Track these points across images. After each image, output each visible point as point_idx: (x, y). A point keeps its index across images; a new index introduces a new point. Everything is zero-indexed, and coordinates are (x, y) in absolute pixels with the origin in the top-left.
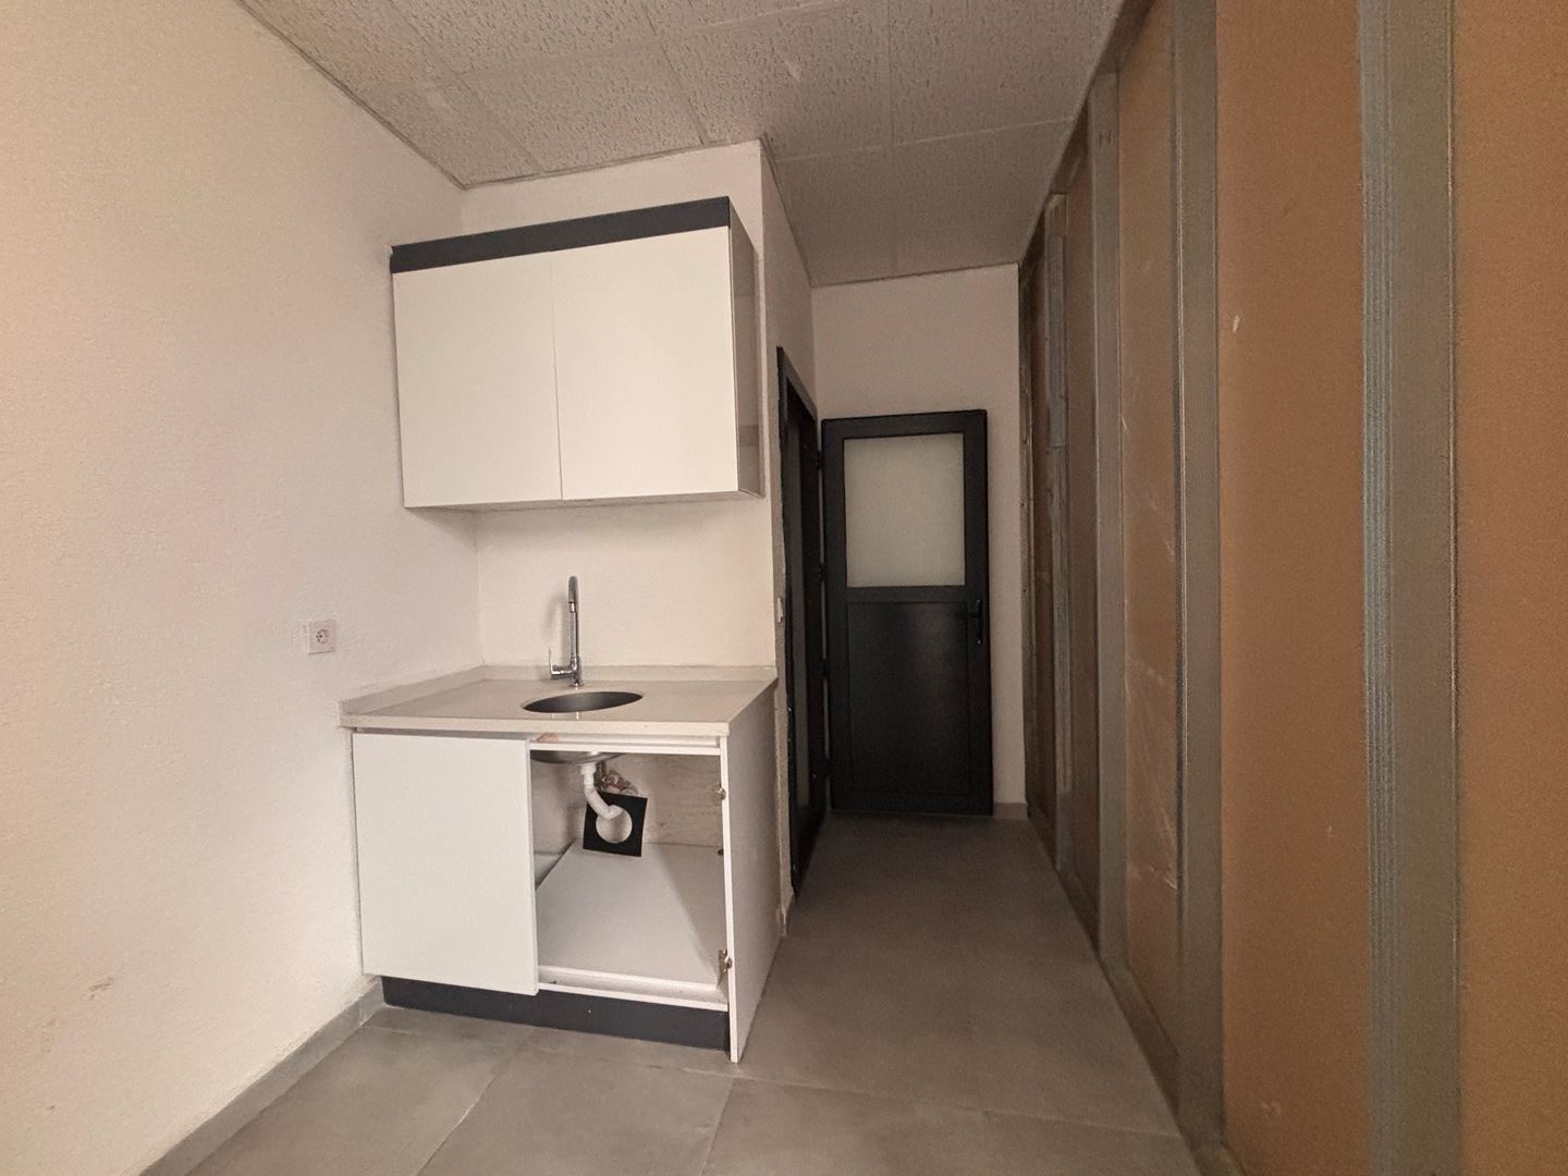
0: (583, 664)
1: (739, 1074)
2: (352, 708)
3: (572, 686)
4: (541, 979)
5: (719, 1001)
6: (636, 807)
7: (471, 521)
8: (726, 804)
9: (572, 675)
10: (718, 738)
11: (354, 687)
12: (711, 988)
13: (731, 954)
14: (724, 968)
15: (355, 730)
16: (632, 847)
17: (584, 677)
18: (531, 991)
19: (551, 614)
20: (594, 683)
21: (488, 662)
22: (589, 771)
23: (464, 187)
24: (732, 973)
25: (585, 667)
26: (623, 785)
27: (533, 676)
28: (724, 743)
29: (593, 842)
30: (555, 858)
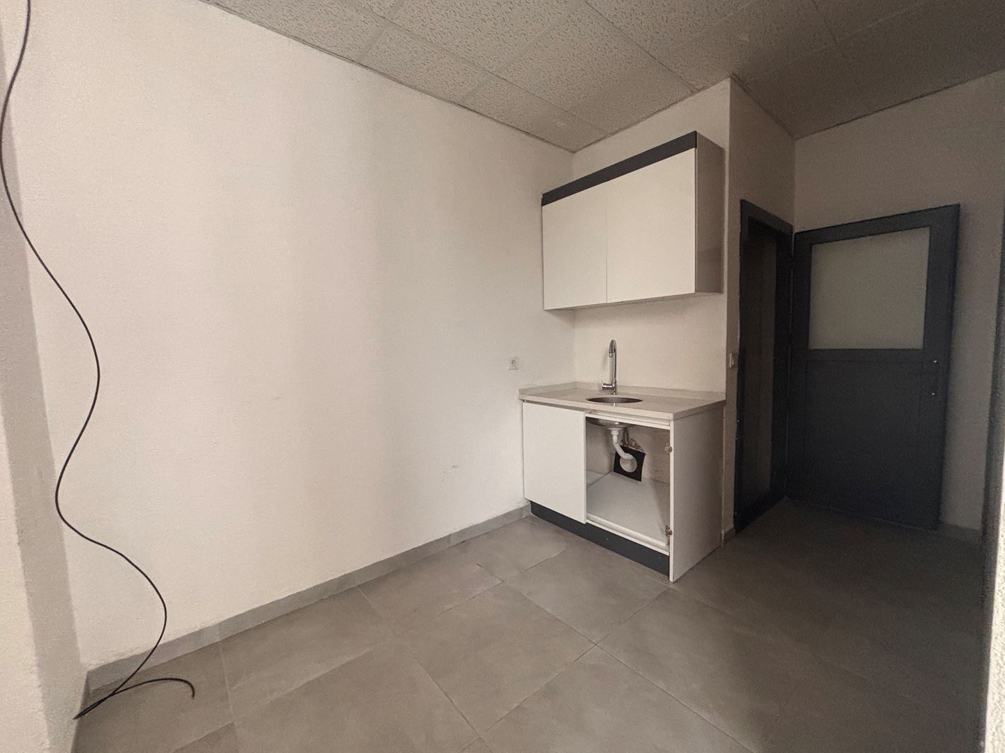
0: (617, 383)
1: (672, 586)
2: (522, 392)
3: (612, 394)
4: (588, 518)
5: (666, 550)
6: (639, 457)
7: (572, 314)
8: (672, 454)
9: (613, 389)
10: (670, 420)
11: (524, 384)
12: (664, 545)
13: (672, 528)
14: (669, 534)
15: (523, 401)
16: (636, 475)
17: (618, 391)
18: (583, 521)
19: (605, 359)
20: (622, 394)
21: (578, 380)
22: (615, 434)
23: (574, 152)
24: (672, 537)
25: (620, 386)
26: (636, 445)
27: (596, 388)
28: (672, 423)
29: (617, 468)
30: (602, 476)
